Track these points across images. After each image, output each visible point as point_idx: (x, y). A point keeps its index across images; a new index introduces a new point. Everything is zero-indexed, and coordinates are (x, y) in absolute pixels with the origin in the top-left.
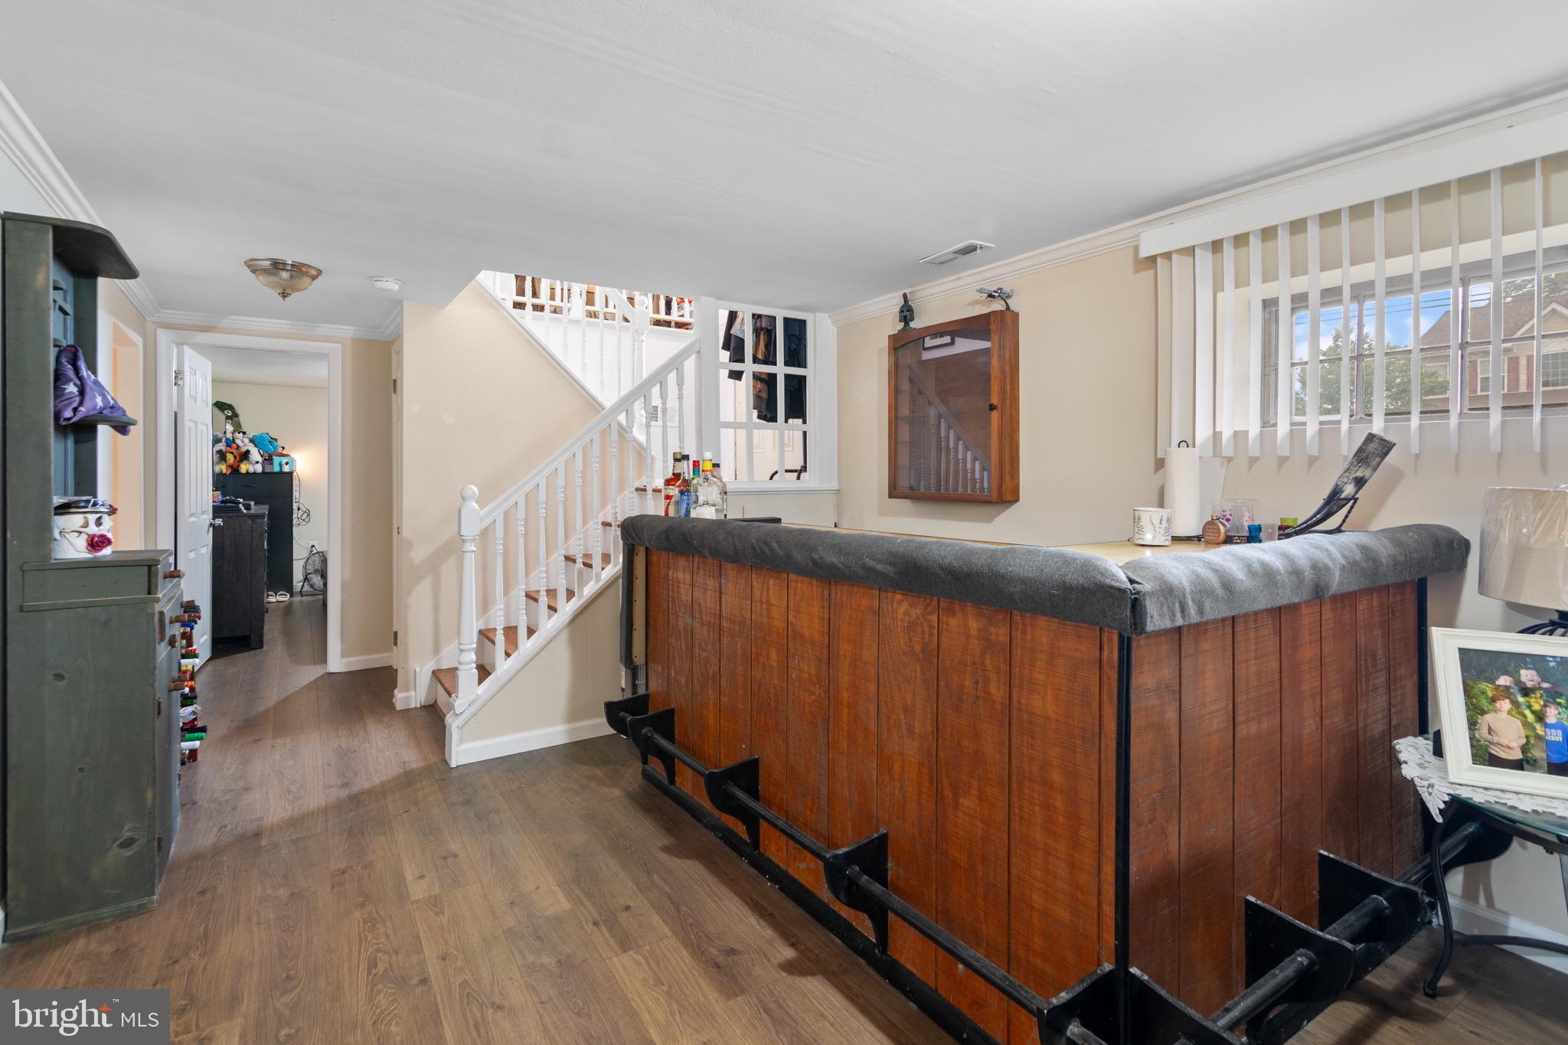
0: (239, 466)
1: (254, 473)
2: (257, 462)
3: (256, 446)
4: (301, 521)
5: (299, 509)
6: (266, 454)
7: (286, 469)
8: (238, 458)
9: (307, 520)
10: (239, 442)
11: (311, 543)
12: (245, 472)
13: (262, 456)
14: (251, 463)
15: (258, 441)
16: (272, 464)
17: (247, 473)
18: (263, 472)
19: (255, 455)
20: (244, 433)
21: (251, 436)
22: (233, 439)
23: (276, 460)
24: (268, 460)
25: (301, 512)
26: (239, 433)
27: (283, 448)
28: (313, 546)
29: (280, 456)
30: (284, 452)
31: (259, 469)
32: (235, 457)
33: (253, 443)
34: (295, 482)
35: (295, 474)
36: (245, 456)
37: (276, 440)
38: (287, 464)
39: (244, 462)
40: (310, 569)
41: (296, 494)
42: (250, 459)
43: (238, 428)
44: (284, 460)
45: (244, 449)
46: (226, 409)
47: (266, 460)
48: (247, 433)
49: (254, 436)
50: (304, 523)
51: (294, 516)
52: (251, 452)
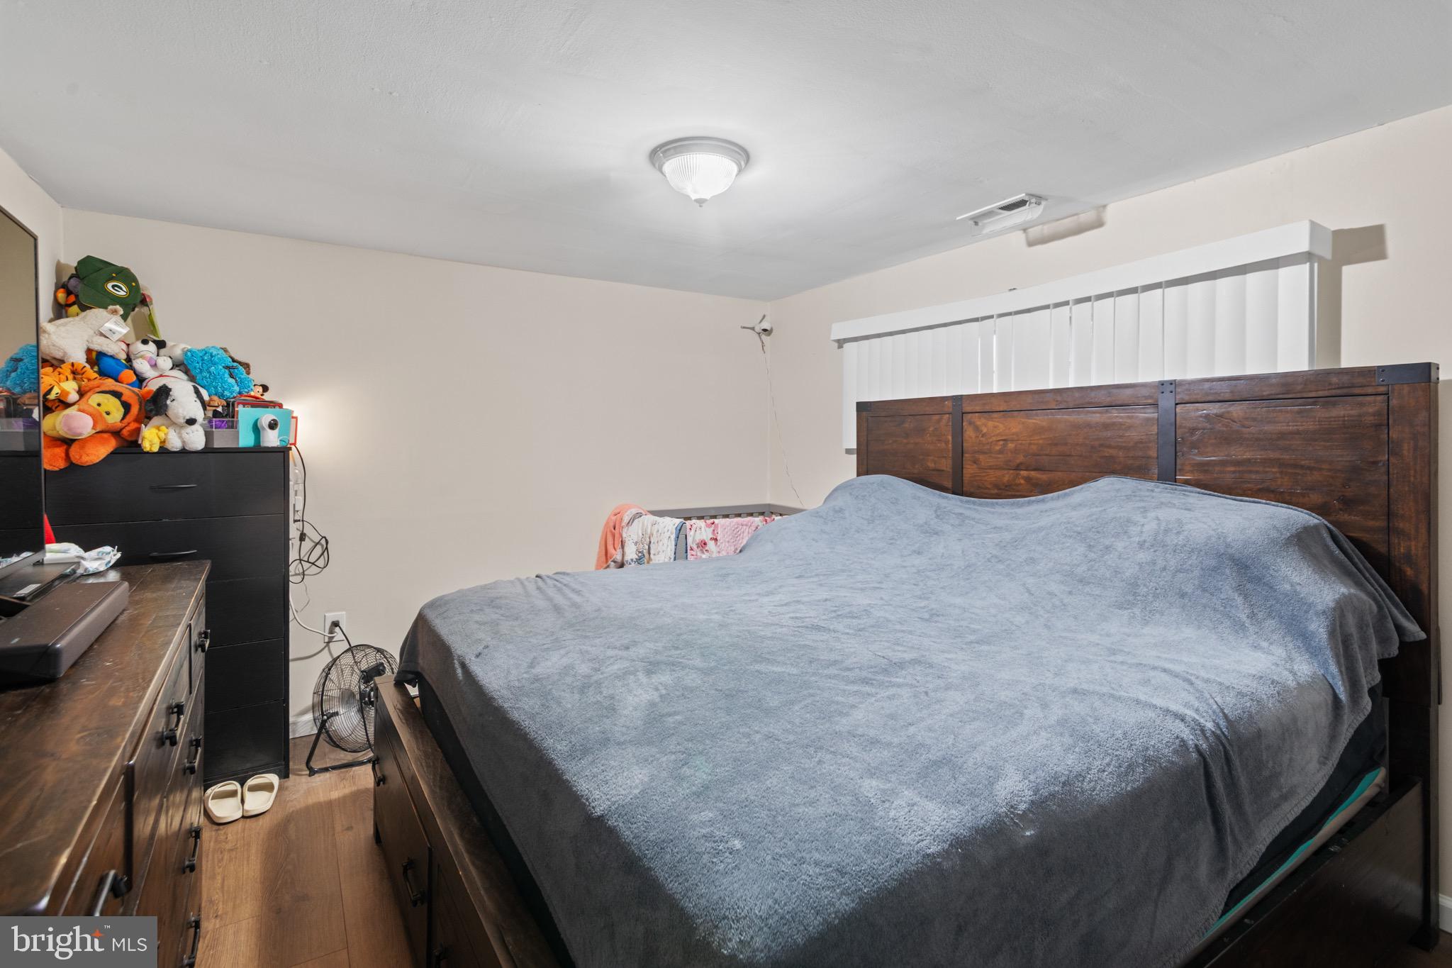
0: (138, 431)
1: (184, 452)
2: (191, 422)
3: (192, 378)
4: (306, 565)
5: (302, 537)
6: (217, 401)
7: (272, 439)
8: (135, 410)
9: (321, 563)
10: (142, 366)
11: (332, 617)
12: (156, 449)
13: (204, 405)
14: (173, 424)
15: (195, 367)
16: (233, 426)
17: (163, 451)
18: (208, 450)
19: (185, 400)
20: (161, 345)
21: (178, 352)
22: (129, 359)
23: (245, 415)
24: (224, 416)
25: (307, 545)
26: (145, 342)
27: (265, 388)
28: (336, 624)
29: (253, 406)
30: (267, 397)
31: (196, 439)
32: (127, 407)
33: (187, 372)
34: (295, 472)
35: (293, 452)
36: (157, 403)
37: (247, 366)
38: (273, 425)
39: (156, 420)
40: (333, 690)
41: (295, 500)
42: (170, 413)
43: (148, 334)
44: (266, 416)
45: (153, 386)
46: (112, 279)
47: (216, 414)
48: (169, 344)
49: (185, 352)
50: (314, 570)
51: (293, 555)
52: (174, 393)
